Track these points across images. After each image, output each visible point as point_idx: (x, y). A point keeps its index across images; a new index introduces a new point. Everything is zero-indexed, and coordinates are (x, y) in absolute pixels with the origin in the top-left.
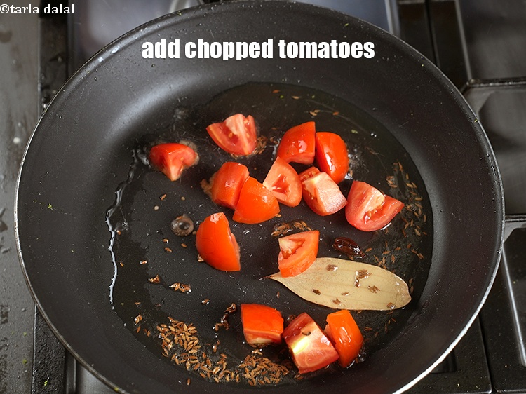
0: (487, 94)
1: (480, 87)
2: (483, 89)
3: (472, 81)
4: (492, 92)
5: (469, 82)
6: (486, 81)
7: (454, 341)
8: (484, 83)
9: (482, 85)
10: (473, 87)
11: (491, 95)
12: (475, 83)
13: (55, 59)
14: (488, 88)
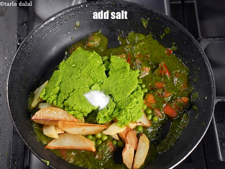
0: (208, 43)
1: (204, 40)
2: (206, 41)
3: (201, 37)
4: (210, 42)
5: (200, 38)
6: (207, 38)
7: (191, 150)
8: (206, 38)
9: (205, 39)
10: (201, 40)
11: (209, 44)
12: (203, 38)
13: (23, 24)
14: (208, 41)
